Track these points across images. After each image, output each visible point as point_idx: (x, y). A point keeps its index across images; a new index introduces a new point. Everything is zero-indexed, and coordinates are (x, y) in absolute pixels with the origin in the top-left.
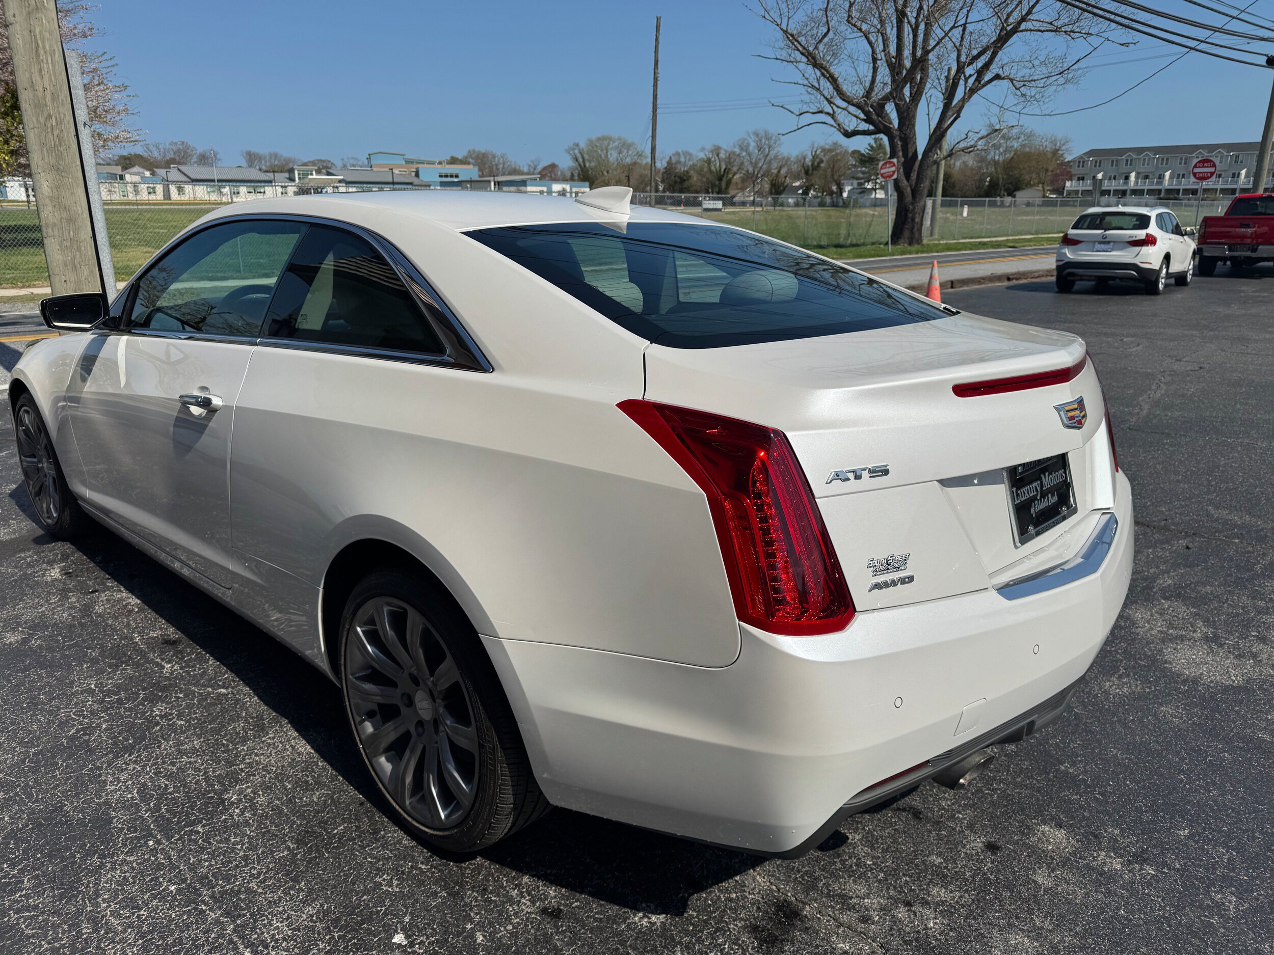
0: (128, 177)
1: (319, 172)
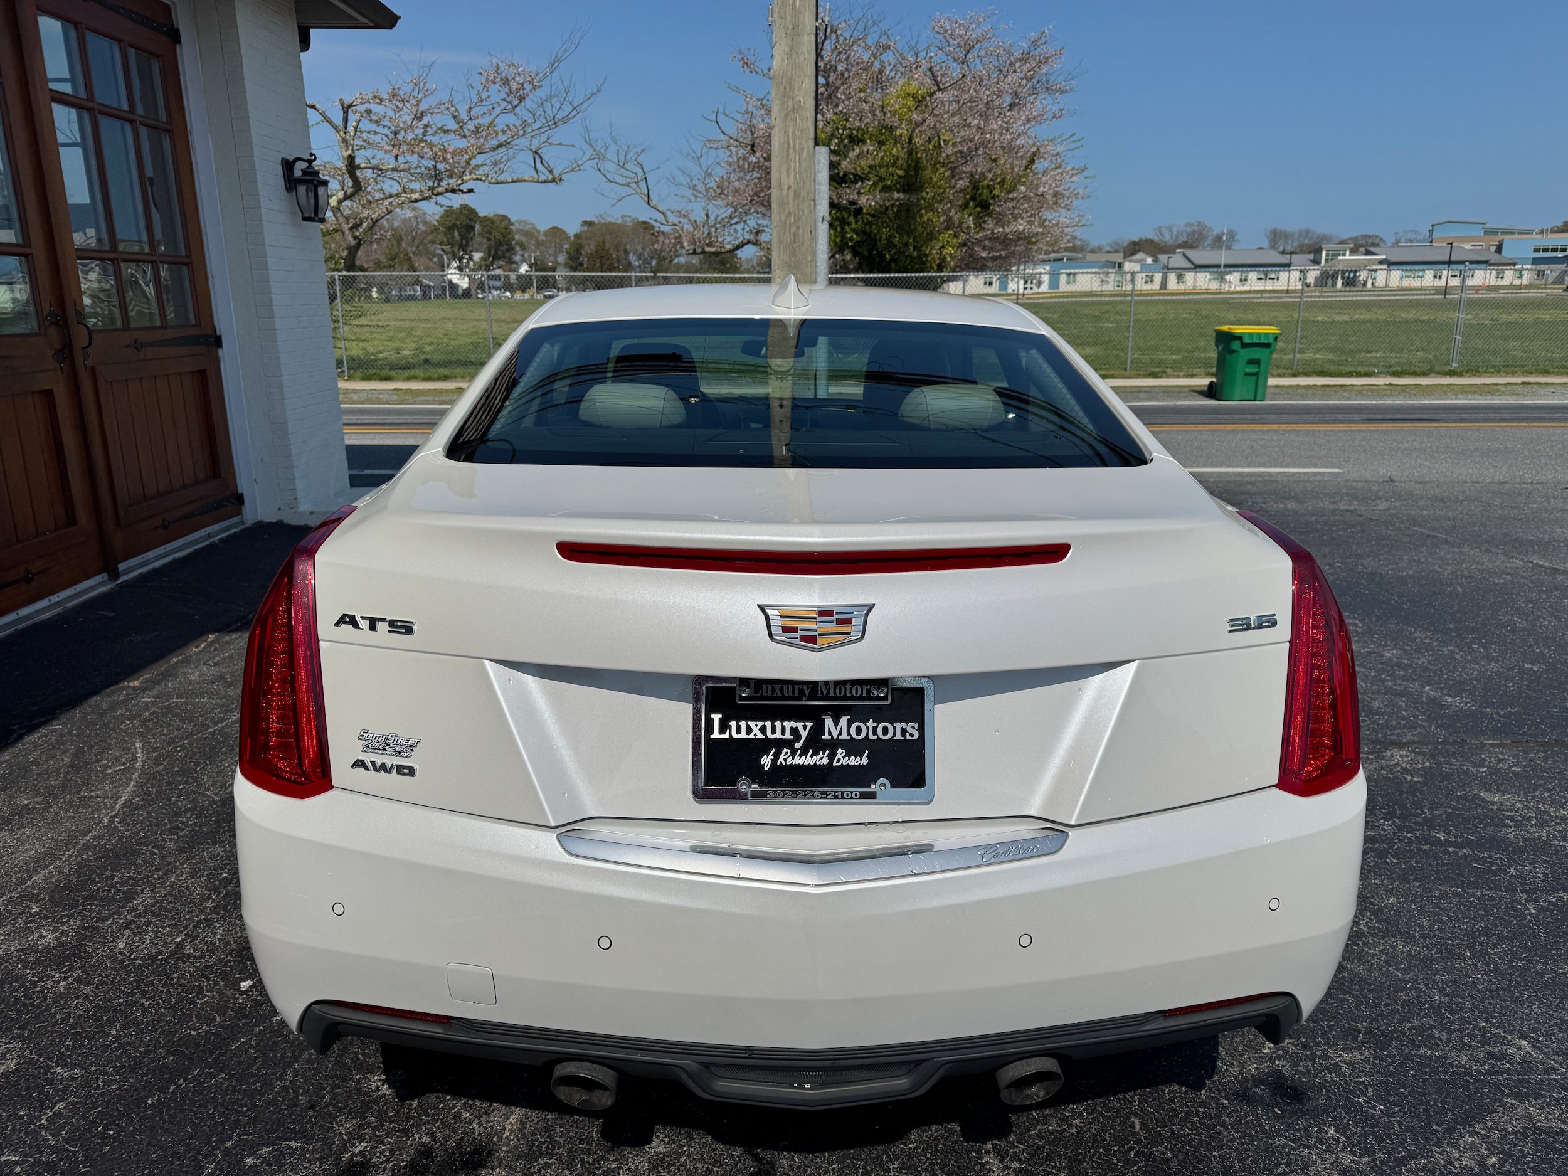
0: (1128, 266)
1: (1353, 251)
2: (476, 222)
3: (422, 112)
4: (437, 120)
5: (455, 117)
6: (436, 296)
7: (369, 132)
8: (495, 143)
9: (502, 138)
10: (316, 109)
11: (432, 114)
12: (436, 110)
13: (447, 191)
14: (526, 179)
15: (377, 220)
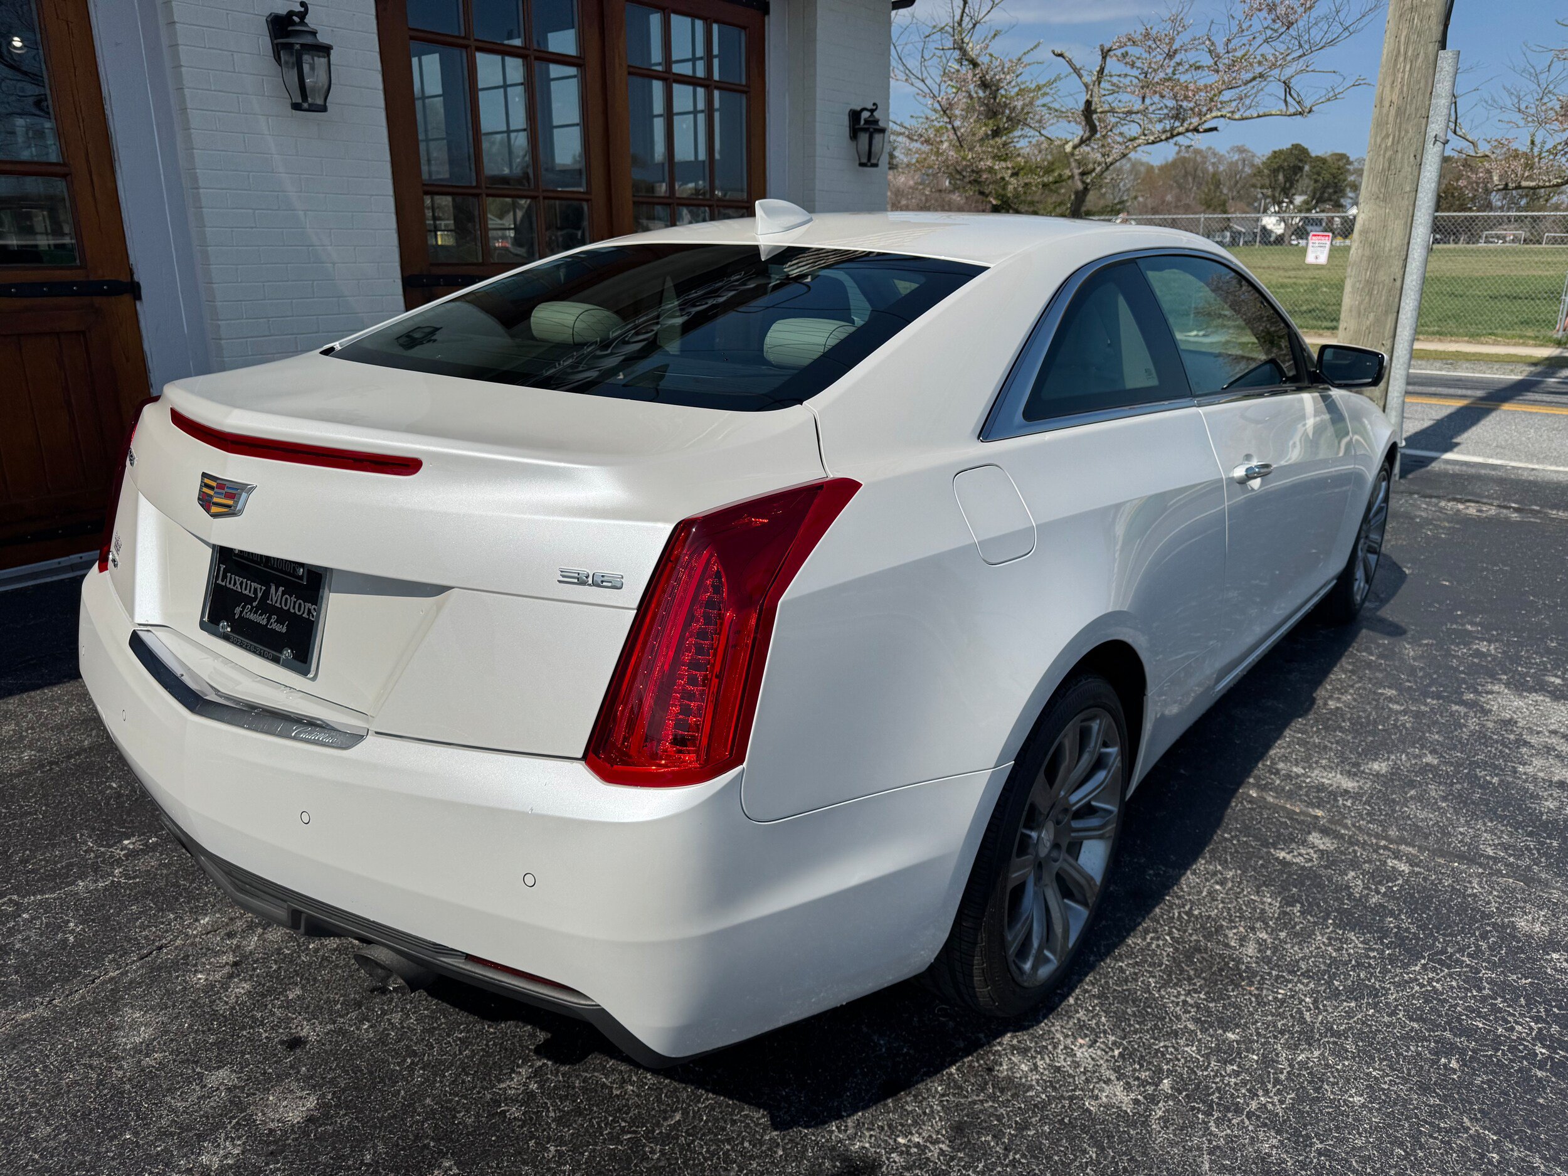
2: (1306, 163)
3: (1176, 50)
4: (1191, 57)
5: (1210, 51)
6: (1246, 243)
7: (1119, 76)
8: (1249, 76)
9: (1259, 70)
10: (1064, 57)
11: (1186, 51)
12: (1189, 46)
13: (1188, 130)
14: (1273, 113)
15: (1111, 164)
